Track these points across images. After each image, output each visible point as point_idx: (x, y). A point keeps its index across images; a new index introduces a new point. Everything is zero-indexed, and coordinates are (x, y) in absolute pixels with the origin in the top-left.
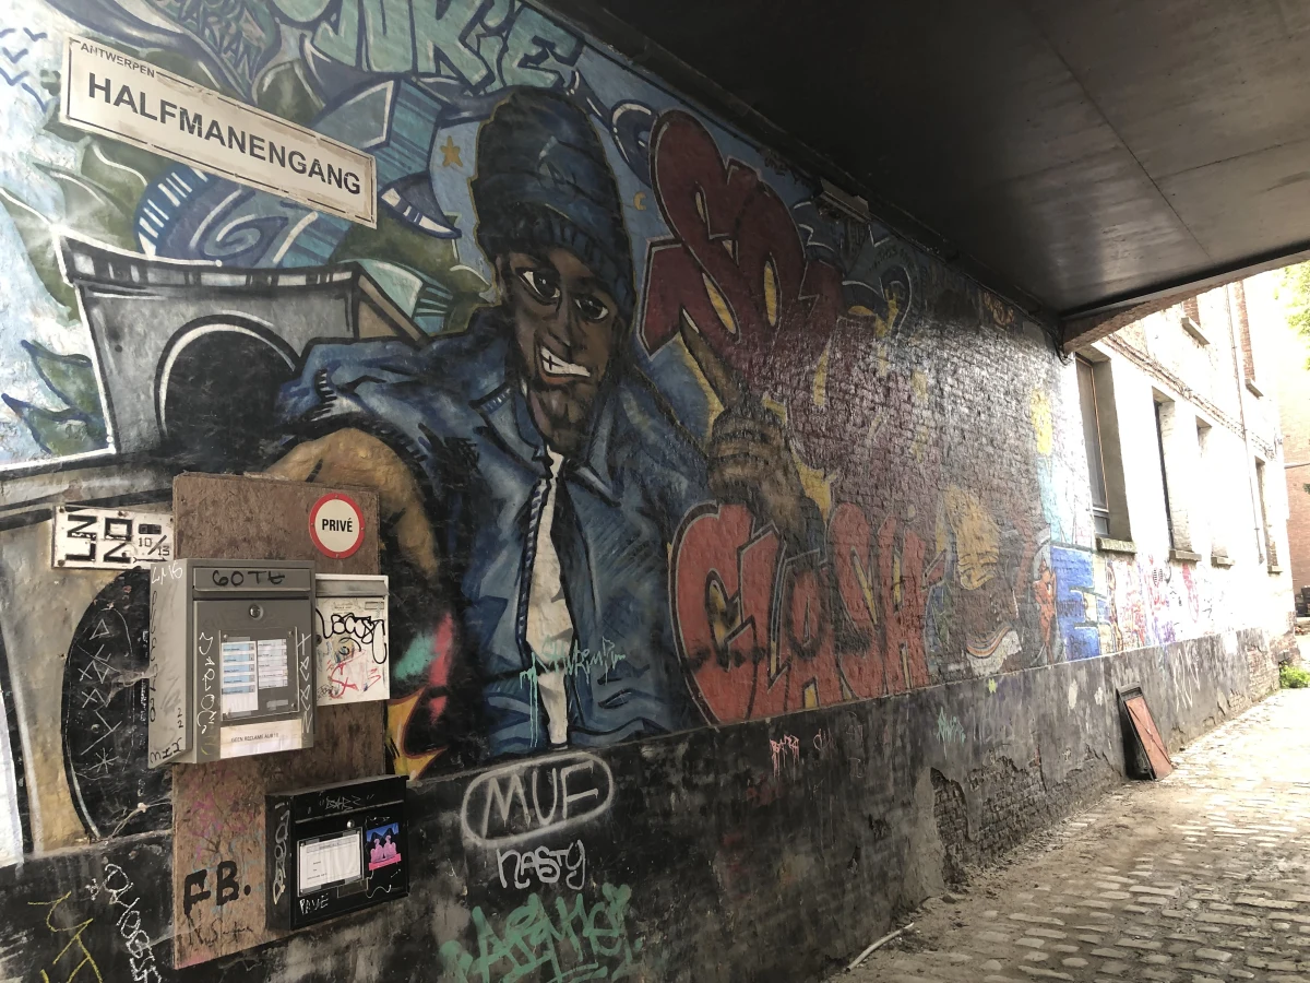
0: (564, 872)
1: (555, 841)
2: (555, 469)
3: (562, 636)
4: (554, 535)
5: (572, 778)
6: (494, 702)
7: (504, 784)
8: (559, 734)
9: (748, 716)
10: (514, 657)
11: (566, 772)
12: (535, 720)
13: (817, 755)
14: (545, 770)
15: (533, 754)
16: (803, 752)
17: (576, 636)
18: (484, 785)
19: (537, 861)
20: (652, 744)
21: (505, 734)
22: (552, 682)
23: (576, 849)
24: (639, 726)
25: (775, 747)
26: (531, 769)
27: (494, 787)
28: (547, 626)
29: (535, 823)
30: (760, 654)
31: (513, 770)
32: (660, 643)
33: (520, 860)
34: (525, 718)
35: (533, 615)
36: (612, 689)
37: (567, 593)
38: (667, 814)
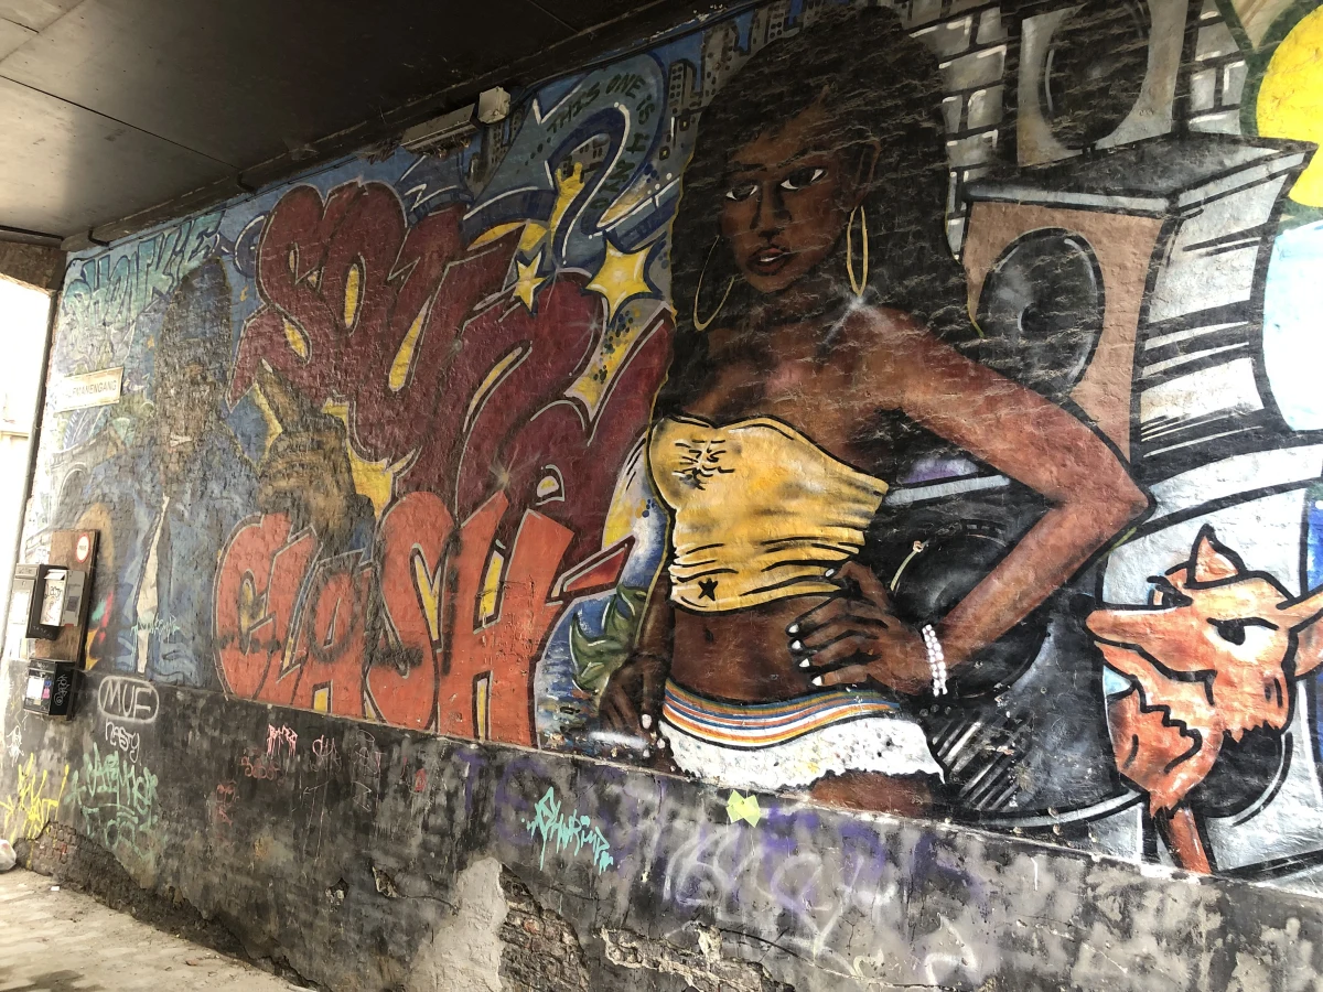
0: (130, 749)
1: (131, 729)
3: (152, 609)
4: (158, 548)
6: (120, 639)
8: (141, 669)
10: (130, 616)
11: (139, 690)
14: (131, 684)
15: (127, 674)
17: (158, 611)
18: (107, 682)
19: (120, 735)
21: (120, 659)
22: (143, 635)
23: (135, 738)
26: (125, 681)
27: (110, 684)
28: (146, 602)
31: (118, 679)
32: (201, 624)
33: (114, 729)
34: (130, 653)
35: (142, 595)
36: (172, 647)
37: (158, 583)
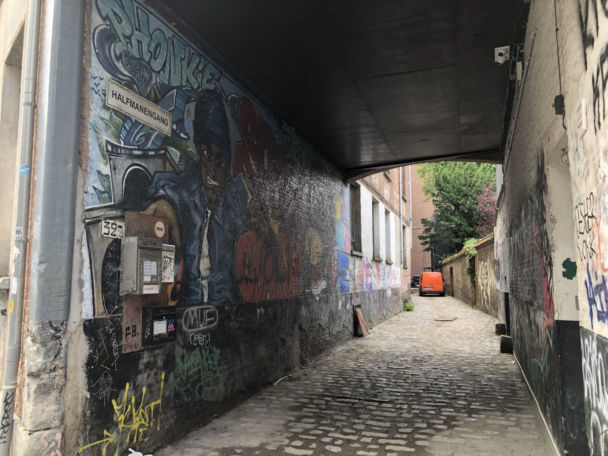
0: (205, 342)
1: (203, 332)
2: (209, 215)
3: (208, 269)
4: (207, 237)
5: (208, 313)
6: (192, 287)
7: (193, 312)
8: (206, 300)
9: (252, 300)
10: (196, 274)
11: (207, 311)
12: (200, 294)
13: (269, 315)
14: (202, 309)
15: (199, 305)
16: (265, 314)
17: (211, 269)
18: (188, 312)
19: (199, 338)
20: (228, 305)
21: (193, 297)
22: (204, 282)
23: (208, 336)
24: (225, 300)
25: (258, 311)
27: (190, 313)
28: (204, 264)
29: (199, 327)
30: (257, 280)
31: (195, 308)
32: (231, 274)
33: (195, 336)
34: (198, 293)
35: (201, 261)
36: (219, 287)
37: (209, 255)
38: (230, 328)
